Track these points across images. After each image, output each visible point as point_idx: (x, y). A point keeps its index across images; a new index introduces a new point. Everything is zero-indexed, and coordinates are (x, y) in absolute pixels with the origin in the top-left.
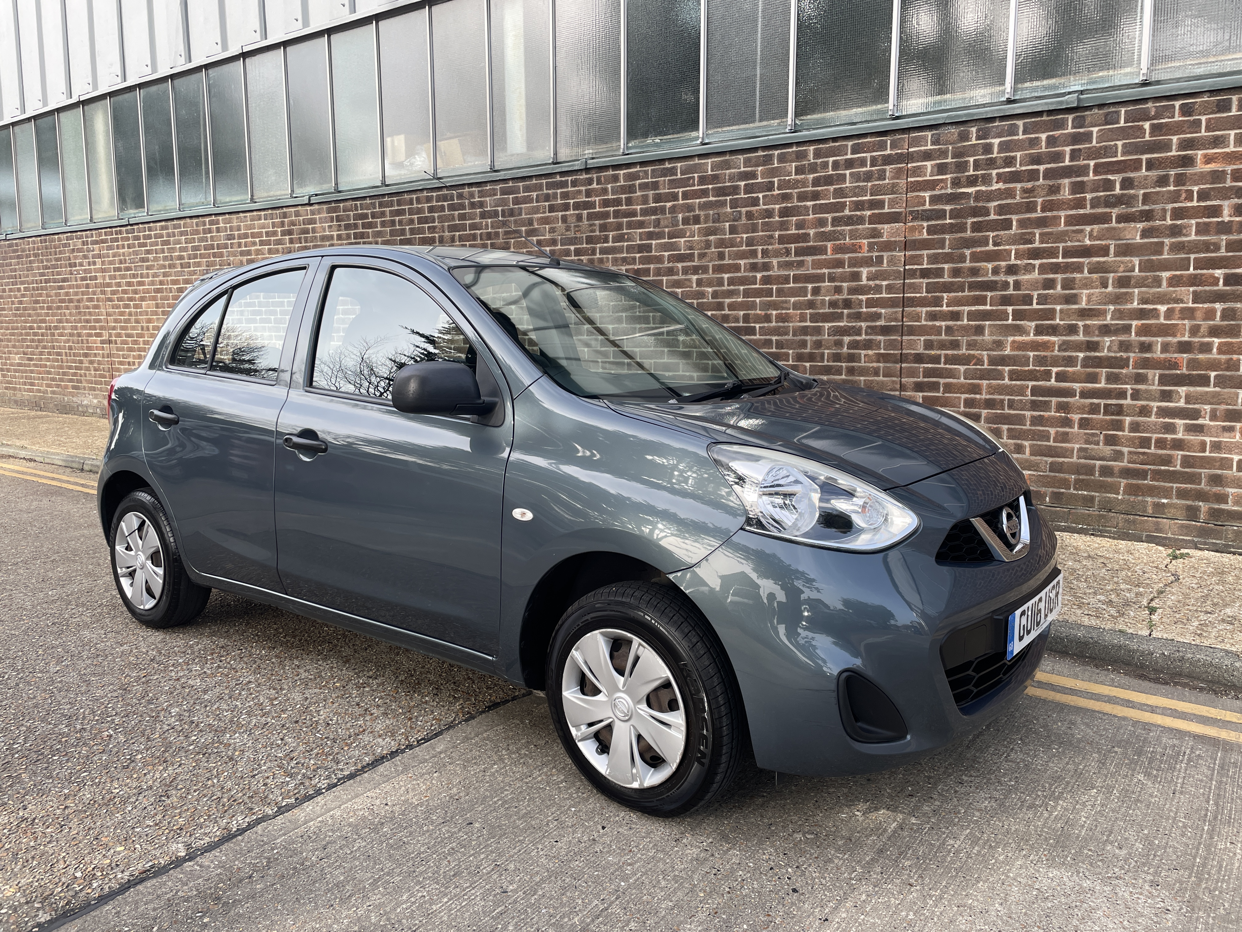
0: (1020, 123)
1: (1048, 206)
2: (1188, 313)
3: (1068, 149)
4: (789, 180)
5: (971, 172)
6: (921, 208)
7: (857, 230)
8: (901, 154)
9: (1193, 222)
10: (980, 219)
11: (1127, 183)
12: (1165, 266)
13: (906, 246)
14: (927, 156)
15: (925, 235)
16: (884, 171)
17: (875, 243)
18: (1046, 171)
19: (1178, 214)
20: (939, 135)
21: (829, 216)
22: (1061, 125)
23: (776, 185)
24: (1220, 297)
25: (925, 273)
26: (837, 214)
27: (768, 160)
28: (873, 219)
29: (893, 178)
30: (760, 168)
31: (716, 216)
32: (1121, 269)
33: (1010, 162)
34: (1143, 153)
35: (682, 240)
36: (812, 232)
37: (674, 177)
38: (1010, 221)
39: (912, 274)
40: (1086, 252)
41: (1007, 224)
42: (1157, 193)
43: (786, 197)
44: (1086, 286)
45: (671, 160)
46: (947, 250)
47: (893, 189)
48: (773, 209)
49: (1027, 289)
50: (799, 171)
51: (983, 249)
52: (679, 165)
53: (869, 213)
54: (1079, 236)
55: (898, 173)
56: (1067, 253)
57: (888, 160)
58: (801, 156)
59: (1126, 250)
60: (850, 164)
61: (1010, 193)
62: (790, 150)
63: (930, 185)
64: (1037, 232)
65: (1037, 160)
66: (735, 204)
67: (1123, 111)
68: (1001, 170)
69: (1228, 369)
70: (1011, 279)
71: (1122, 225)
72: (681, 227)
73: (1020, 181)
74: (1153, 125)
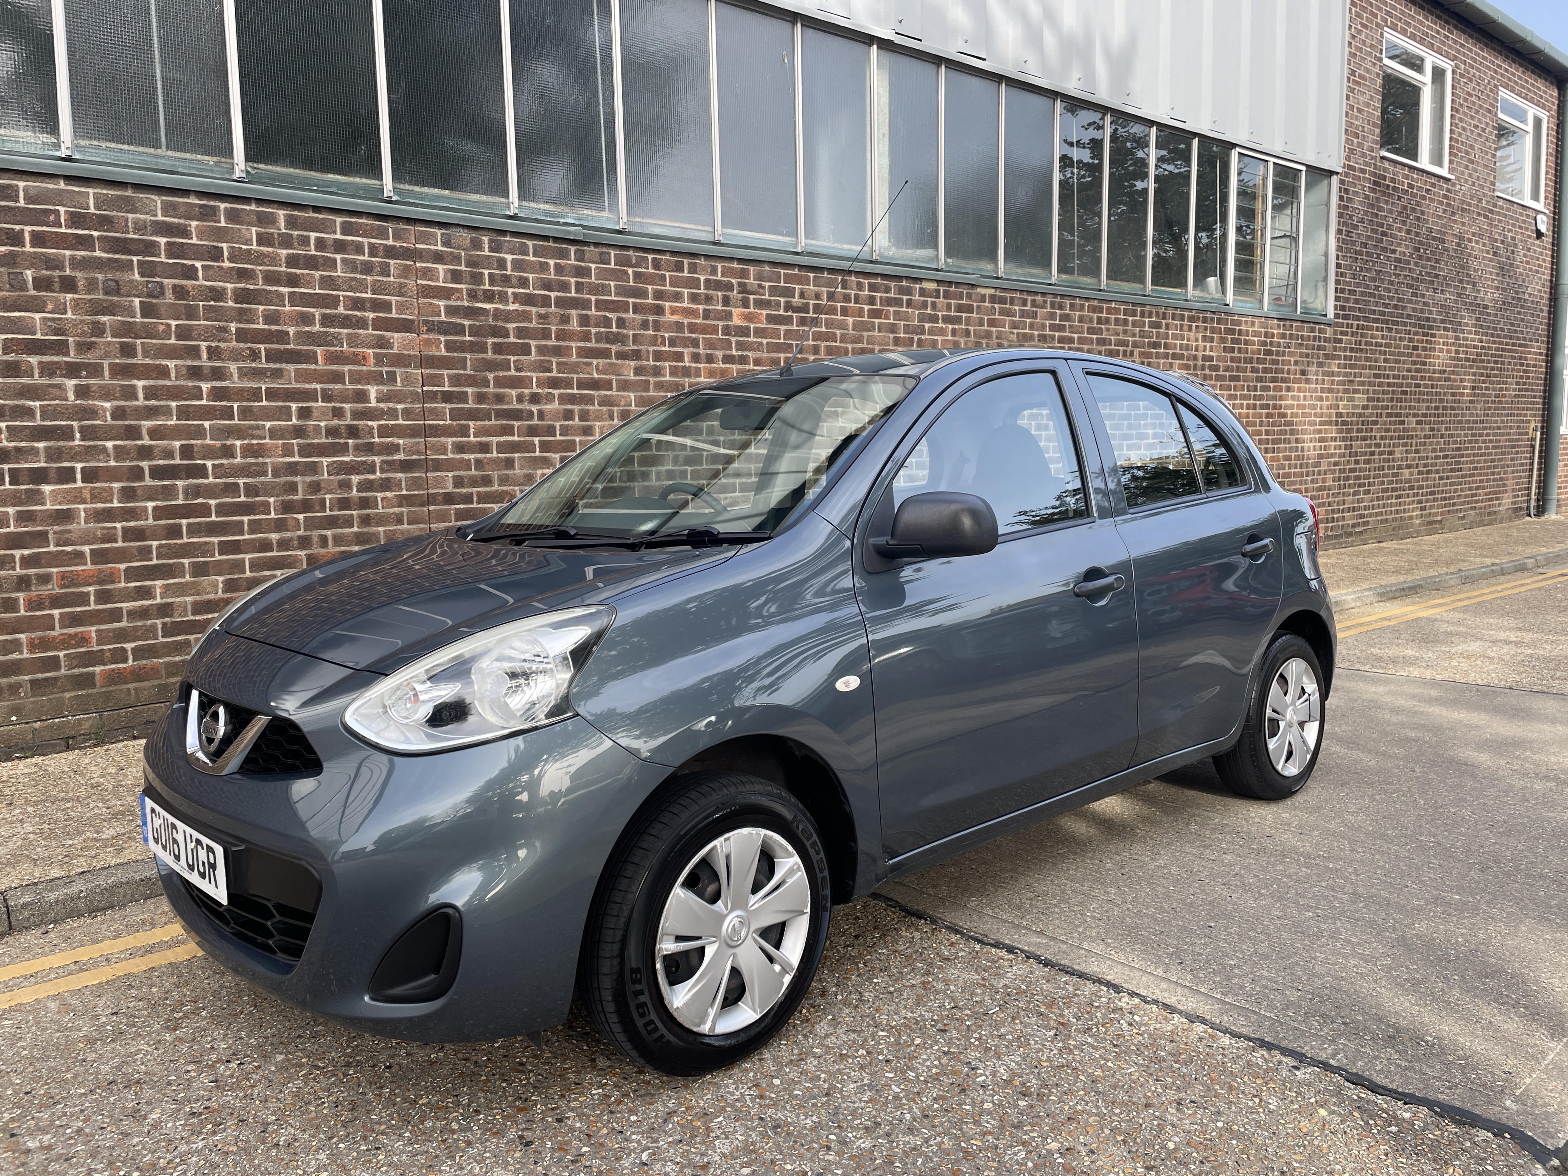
0: (530, 243)
1: (562, 335)
3: (573, 280)
4: (249, 251)
5: (487, 287)
6: (436, 318)
7: (357, 335)
8: (408, 249)
9: (667, 364)
10: (500, 340)
11: (621, 323)
13: (426, 361)
14: (438, 258)
15: (443, 352)
16: (388, 265)
17: (385, 355)
18: (557, 299)
19: (658, 356)
20: (450, 235)
21: (317, 313)
22: (565, 255)
23: (226, 254)
25: (447, 397)
26: (328, 311)
27: (209, 214)
28: (379, 324)
29: (399, 276)
30: (194, 223)
31: (113, 284)
32: (623, 403)
33: (524, 283)
34: (630, 297)
35: (37, 316)
36: (292, 330)
37: (13, 204)
38: (529, 346)
39: (432, 397)
40: (595, 385)
41: (525, 350)
42: (642, 335)
43: (243, 275)
44: (598, 418)
46: (469, 372)
47: (400, 291)
48: (223, 289)
49: (550, 420)
50: (263, 240)
51: (505, 373)
52: (22, 184)
53: (372, 315)
54: (588, 369)
55: (405, 272)
56: (582, 385)
58: (265, 220)
59: (625, 386)
60: (340, 246)
61: (526, 316)
62: (247, 207)
63: (446, 293)
64: (554, 360)
66: (147, 270)
67: (613, 253)
68: (517, 290)
70: (534, 408)
71: (619, 362)
72: (32, 292)
73: (535, 305)
74: (635, 273)
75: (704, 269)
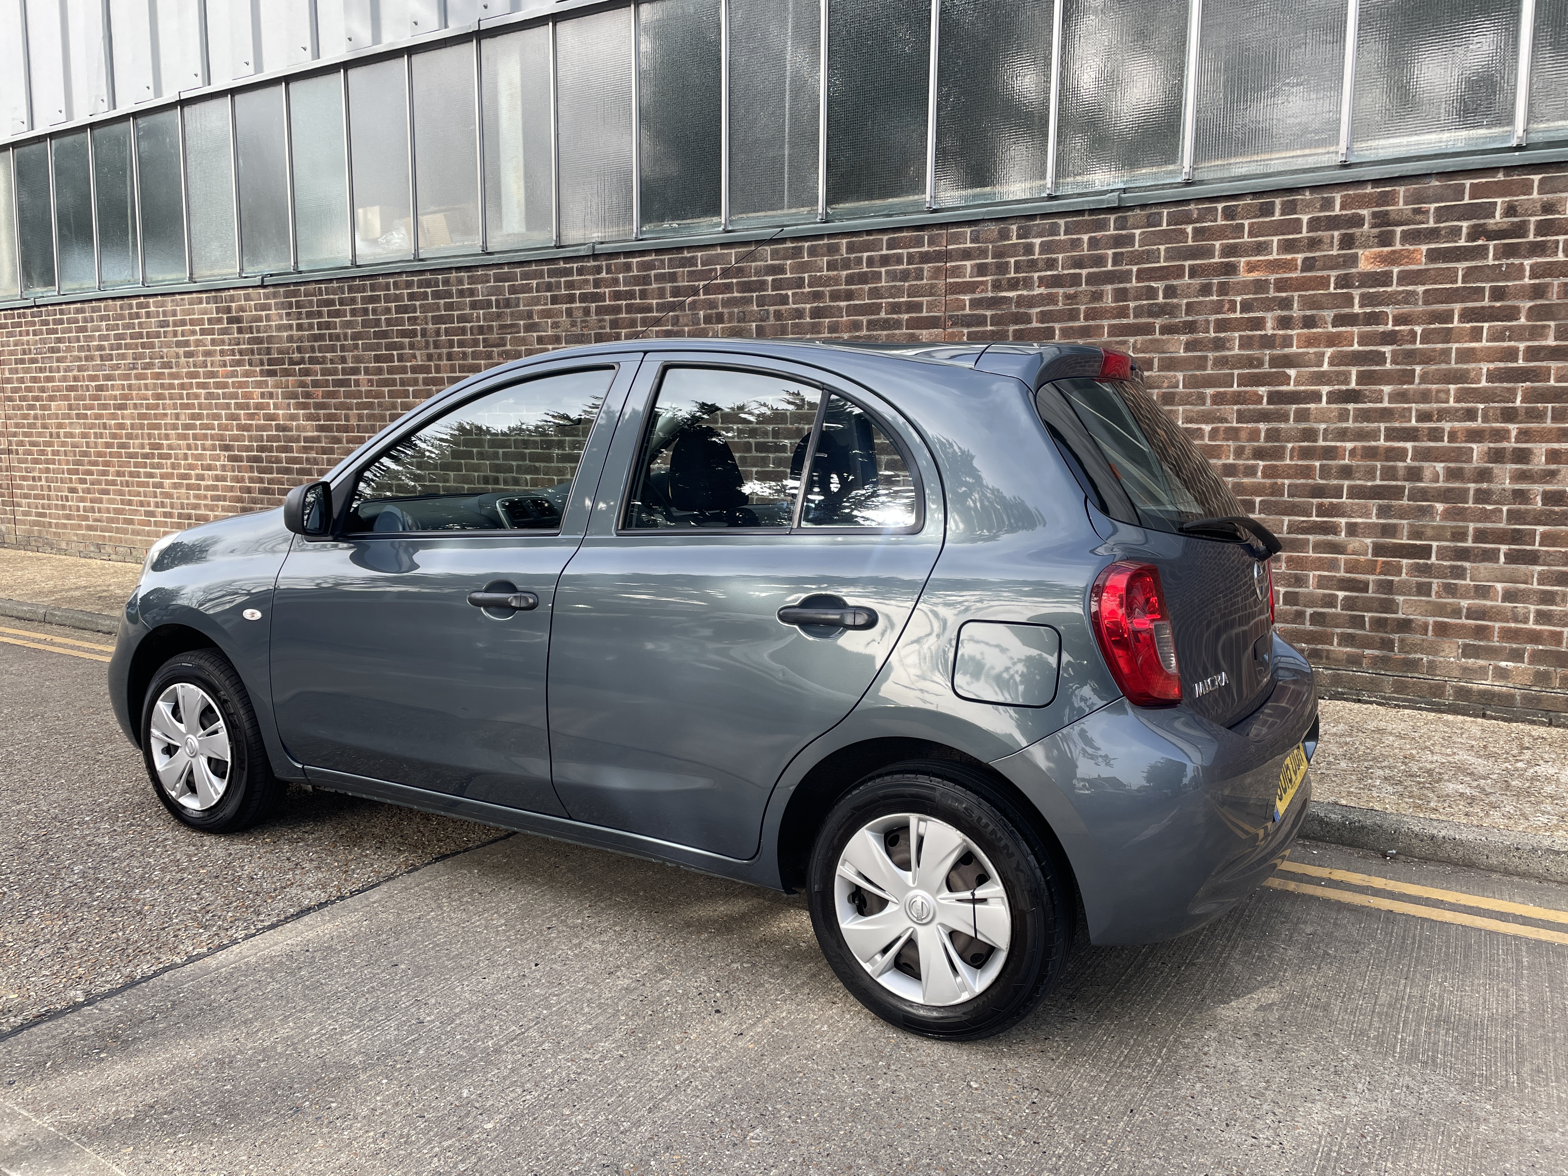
0: (1062, 222)
1: (1091, 314)
2: (1232, 434)
3: (1110, 252)
4: (821, 277)
5: (1012, 275)
6: (961, 312)
7: (894, 335)
8: (940, 251)
9: (1237, 334)
10: (1022, 327)
11: (1170, 292)
12: (1210, 382)
14: (966, 255)
16: (922, 270)
18: (1089, 275)
19: (1222, 326)
20: (978, 231)
21: (864, 319)
22: (1102, 226)
23: (806, 281)
24: (1264, 417)
26: (873, 317)
27: (797, 253)
28: (910, 324)
29: (931, 278)
30: (789, 262)
31: (741, 314)
32: (1165, 385)
33: (1051, 264)
34: (1185, 259)
36: (846, 336)
37: (694, 268)
38: (1052, 330)
41: (1050, 333)
42: (1201, 303)
43: (817, 296)
45: (690, 248)
47: (931, 291)
48: (804, 309)
50: (831, 266)
52: (699, 254)
53: (906, 316)
55: (936, 273)
57: (925, 258)
58: (833, 250)
59: (1170, 364)
60: (885, 261)
61: (1051, 299)
62: (821, 242)
63: (970, 287)
65: (1079, 263)
66: (761, 301)
67: (1165, 212)
68: (1043, 274)
69: (1272, 494)
71: (1165, 337)
72: (703, 326)
73: (1062, 286)
74: (1195, 230)
75: (1309, 205)
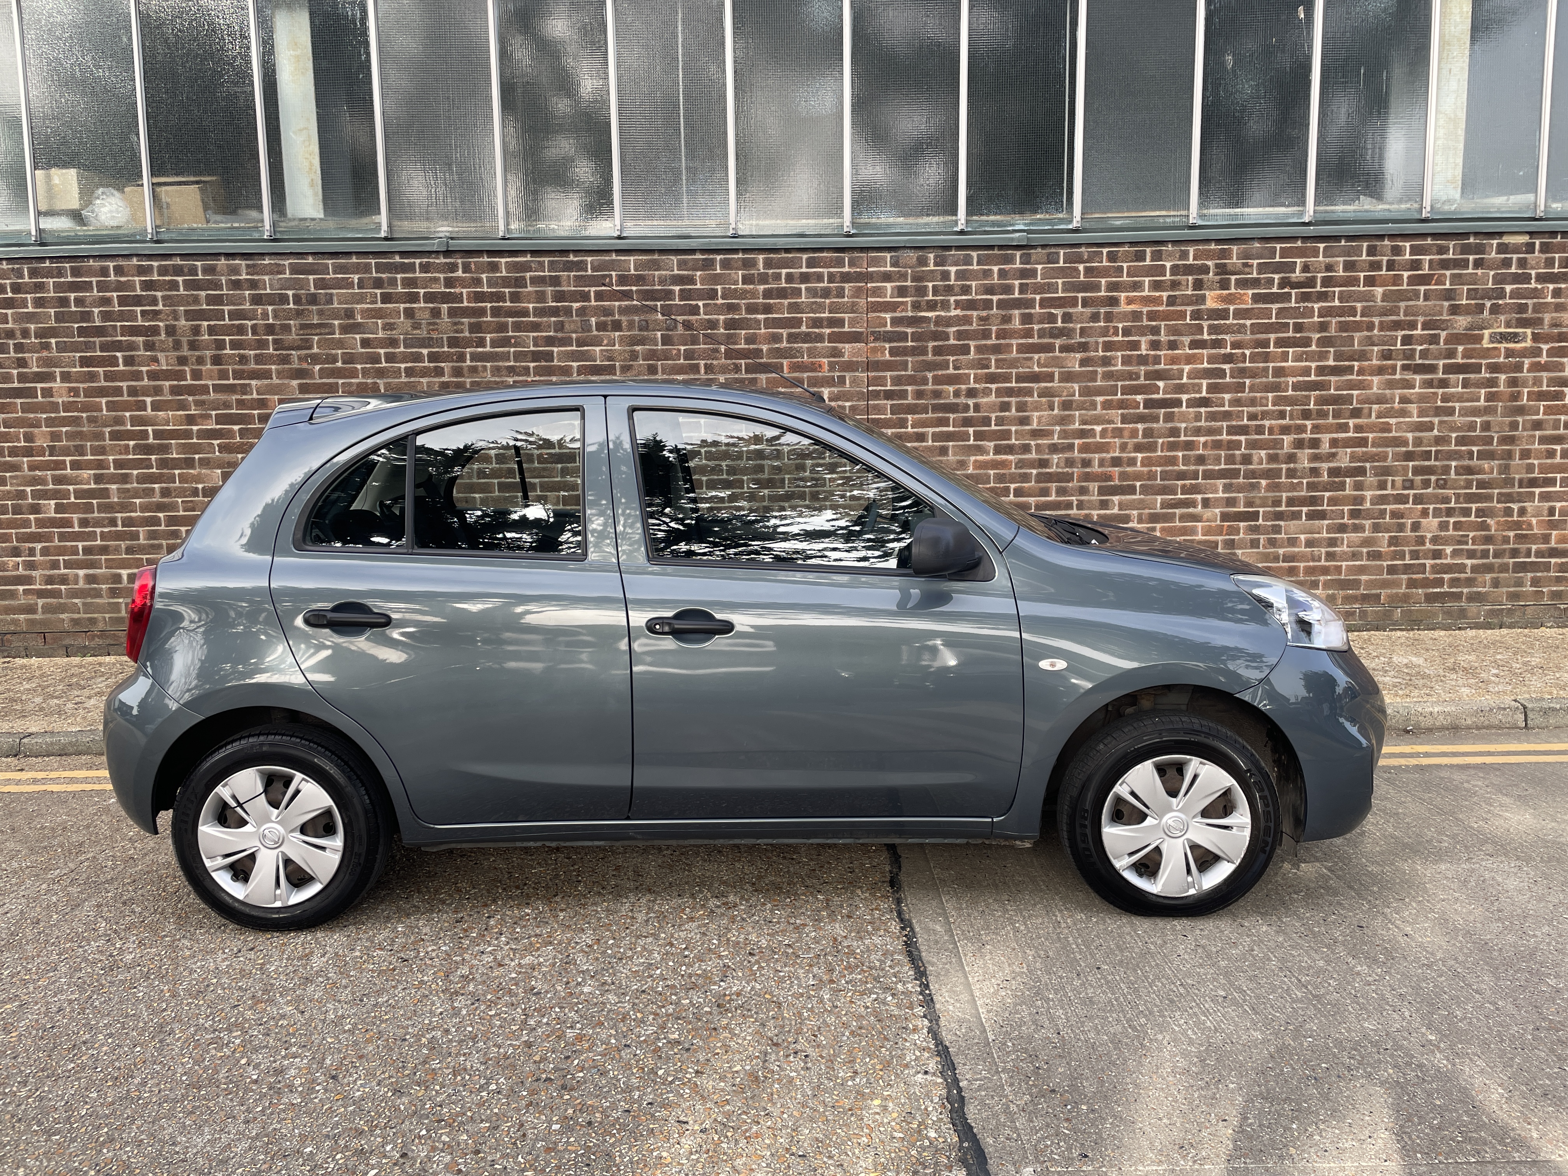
0: (974, 254)
1: (1001, 335)
2: (1118, 433)
3: (1017, 283)
4: (736, 290)
5: (930, 297)
6: (883, 329)
7: (816, 348)
8: (861, 273)
9: (1119, 354)
10: (940, 343)
11: (1067, 318)
12: (1100, 392)
13: (870, 366)
14: (887, 277)
15: (888, 357)
16: (843, 289)
17: (837, 363)
18: (999, 301)
19: (1108, 346)
20: (898, 257)
21: (784, 332)
22: (1010, 260)
23: (720, 293)
24: (1141, 419)
25: (889, 395)
26: (793, 330)
27: (708, 265)
28: (833, 338)
29: (853, 297)
30: (699, 273)
31: (644, 323)
32: (1064, 394)
33: (966, 290)
34: (1079, 292)
35: (598, 349)
36: (765, 348)
37: (583, 273)
38: (968, 346)
39: (876, 395)
40: (1035, 378)
41: (965, 350)
42: (1091, 327)
43: (732, 308)
44: (1036, 409)
45: (576, 252)
46: (909, 373)
47: (853, 308)
48: (718, 320)
49: (986, 411)
50: (746, 280)
51: (944, 372)
52: (589, 259)
53: (828, 331)
54: (1029, 363)
55: (858, 292)
56: (1020, 378)
57: (846, 278)
58: (748, 264)
59: (1068, 377)
60: (805, 278)
61: (967, 320)
62: (736, 256)
63: (891, 307)
64: (993, 358)
65: (990, 290)
66: (667, 311)
67: (1062, 252)
68: (959, 298)
69: (1149, 479)
70: (971, 402)
71: (1064, 355)
72: (595, 333)
73: (976, 309)
74: (1086, 268)
75: (1170, 255)
